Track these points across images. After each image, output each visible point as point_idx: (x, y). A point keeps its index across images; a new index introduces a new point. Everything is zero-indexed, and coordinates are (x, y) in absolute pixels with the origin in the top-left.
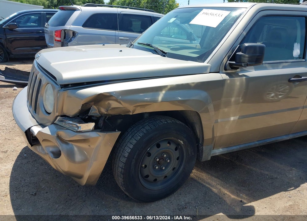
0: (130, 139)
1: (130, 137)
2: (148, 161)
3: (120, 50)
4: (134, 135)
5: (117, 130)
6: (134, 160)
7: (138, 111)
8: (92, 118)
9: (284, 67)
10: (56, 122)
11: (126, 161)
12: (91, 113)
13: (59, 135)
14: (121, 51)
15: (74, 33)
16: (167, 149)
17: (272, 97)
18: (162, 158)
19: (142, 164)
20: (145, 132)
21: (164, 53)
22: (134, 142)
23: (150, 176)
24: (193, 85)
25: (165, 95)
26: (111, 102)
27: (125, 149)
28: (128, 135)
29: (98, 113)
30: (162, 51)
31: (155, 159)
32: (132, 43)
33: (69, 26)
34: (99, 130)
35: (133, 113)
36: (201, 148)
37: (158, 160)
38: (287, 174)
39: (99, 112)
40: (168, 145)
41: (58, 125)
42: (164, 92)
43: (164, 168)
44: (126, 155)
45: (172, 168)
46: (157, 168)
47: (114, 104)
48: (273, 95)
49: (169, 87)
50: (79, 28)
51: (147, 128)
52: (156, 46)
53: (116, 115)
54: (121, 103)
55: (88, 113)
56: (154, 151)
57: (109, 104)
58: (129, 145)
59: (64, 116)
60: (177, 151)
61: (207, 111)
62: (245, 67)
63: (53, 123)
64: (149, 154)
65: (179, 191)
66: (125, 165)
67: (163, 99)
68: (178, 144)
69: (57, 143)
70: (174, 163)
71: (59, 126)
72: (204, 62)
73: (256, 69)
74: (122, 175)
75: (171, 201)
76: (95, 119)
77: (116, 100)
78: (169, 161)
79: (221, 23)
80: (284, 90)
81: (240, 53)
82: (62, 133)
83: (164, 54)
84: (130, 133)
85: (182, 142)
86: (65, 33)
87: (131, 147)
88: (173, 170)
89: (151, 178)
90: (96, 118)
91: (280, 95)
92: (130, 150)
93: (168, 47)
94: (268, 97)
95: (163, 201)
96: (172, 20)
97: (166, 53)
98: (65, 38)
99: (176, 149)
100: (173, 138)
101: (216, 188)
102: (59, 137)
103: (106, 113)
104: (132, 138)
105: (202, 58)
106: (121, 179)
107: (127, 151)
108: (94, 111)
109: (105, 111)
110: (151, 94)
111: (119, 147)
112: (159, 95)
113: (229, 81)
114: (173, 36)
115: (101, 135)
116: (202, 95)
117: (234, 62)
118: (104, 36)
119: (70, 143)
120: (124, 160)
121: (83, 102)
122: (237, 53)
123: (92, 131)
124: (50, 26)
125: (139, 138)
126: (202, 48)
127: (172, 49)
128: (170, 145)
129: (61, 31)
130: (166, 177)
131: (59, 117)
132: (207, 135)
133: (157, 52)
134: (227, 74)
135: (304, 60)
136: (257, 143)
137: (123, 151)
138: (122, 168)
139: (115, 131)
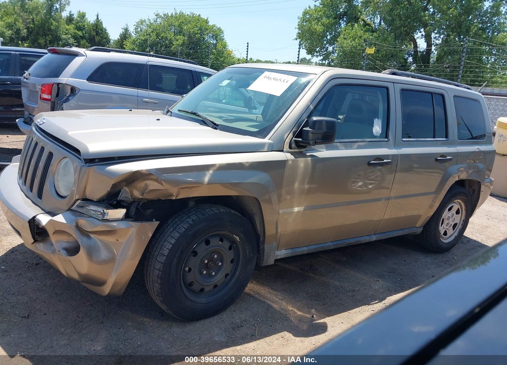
0: (171, 232)
1: (171, 230)
2: (194, 262)
3: (157, 118)
4: (176, 227)
5: (154, 220)
6: (175, 259)
7: (183, 195)
8: (122, 203)
10: (74, 208)
11: (166, 260)
12: (121, 197)
13: (79, 224)
14: (159, 120)
15: (73, 90)
16: (219, 248)
17: (360, 187)
18: (211, 260)
19: (185, 267)
20: (191, 222)
21: (215, 124)
22: (177, 235)
23: (196, 284)
24: (247, 165)
25: (212, 175)
26: (148, 182)
27: (164, 245)
28: (169, 228)
29: (130, 197)
30: (213, 123)
31: (203, 261)
32: (169, 109)
33: (65, 78)
34: (131, 220)
35: (176, 197)
36: (262, 246)
37: (206, 261)
38: (373, 285)
39: (132, 195)
40: (220, 242)
41: (77, 211)
42: (211, 172)
43: (213, 273)
44: (166, 252)
45: (224, 274)
46: (205, 272)
47: (153, 185)
48: (360, 184)
49: (217, 166)
50: (82, 83)
51: (194, 217)
52: (204, 114)
53: (154, 200)
54: (162, 184)
55: (118, 196)
56: (202, 249)
57: (146, 185)
58: (169, 239)
59: (86, 200)
60: (232, 251)
61: (269, 201)
62: (314, 145)
63: (70, 210)
64: (195, 253)
65: (232, 307)
66: (163, 267)
67: (210, 180)
68: (233, 242)
69: (76, 235)
70: (227, 268)
71: (78, 213)
72: (264, 137)
73: (327, 149)
74: (159, 280)
75: (222, 319)
76: (125, 204)
77: (156, 180)
78: (220, 264)
79: (286, 91)
80: (375, 177)
81: (307, 129)
82: (83, 222)
83: (215, 126)
84: (172, 224)
85: (238, 238)
86: (59, 88)
87: (173, 241)
88: (226, 277)
89: (196, 287)
90: (127, 204)
91: (371, 184)
92: (170, 246)
93: (220, 118)
94: (354, 186)
95: (211, 319)
96: (226, 82)
97: (218, 125)
98: (57, 95)
99: (230, 248)
100: (226, 233)
102: (78, 228)
103: (141, 197)
104: (174, 231)
105: (263, 132)
106: (157, 285)
107: (166, 247)
108: (126, 194)
109: (140, 194)
110: (195, 173)
111: (155, 243)
112: (205, 175)
114: (224, 101)
115: (133, 225)
117: (301, 140)
118: (116, 96)
119: (92, 236)
120: (163, 259)
121: (113, 182)
122: (304, 129)
123: (122, 220)
124: (32, 77)
125: (184, 230)
126: (264, 121)
127: (225, 120)
128: (222, 242)
129: (53, 85)
130: (216, 286)
131: (79, 201)
132: (270, 230)
133: (205, 123)
134: (292, 153)
135: (386, 140)
136: (330, 244)
137: (161, 248)
138: (159, 270)
139: (152, 221)
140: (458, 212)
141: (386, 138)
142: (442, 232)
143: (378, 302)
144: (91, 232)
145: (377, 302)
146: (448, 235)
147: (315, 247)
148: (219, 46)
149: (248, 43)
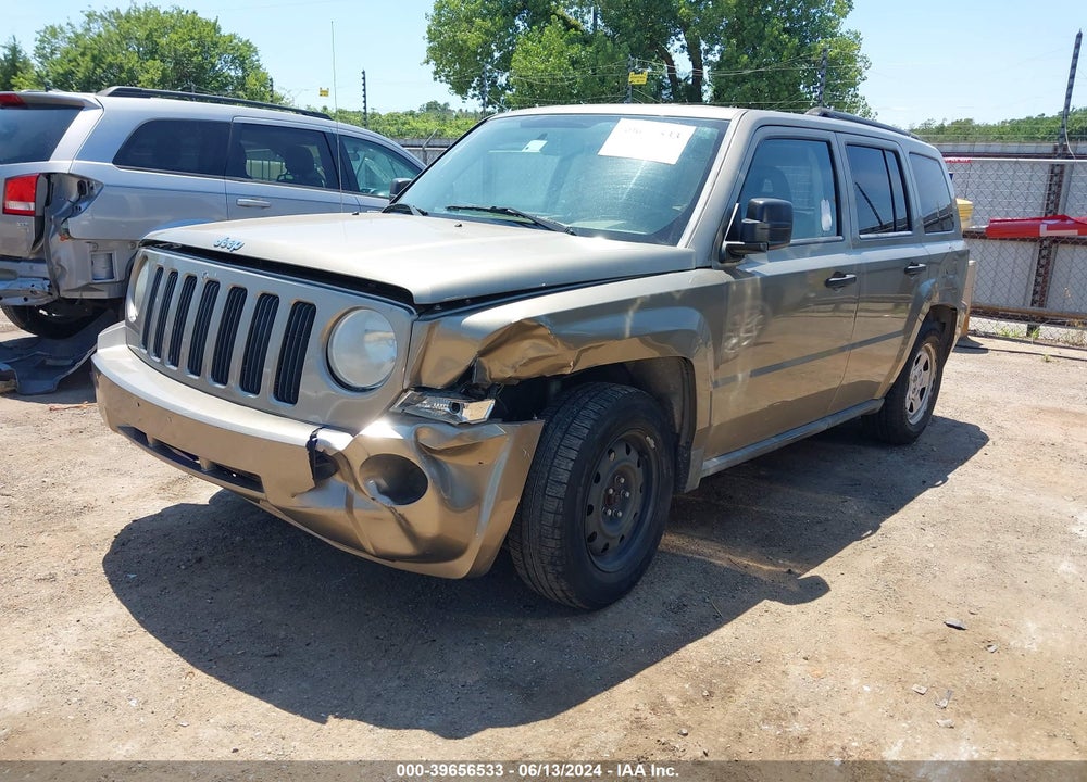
0: (562, 439)
2: (596, 494)
5: (536, 418)
6: (581, 489)
9: (814, 254)
10: (396, 408)
11: (566, 492)
13: (421, 439)
18: (617, 489)
22: (578, 443)
23: (599, 537)
24: (678, 296)
29: (488, 378)
31: (607, 490)
33: (64, 161)
35: (575, 365)
37: (611, 491)
39: (491, 373)
41: (403, 414)
42: (631, 313)
43: (620, 514)
44: (565, 477)
45: (632, 515)
46: (609, 512)
49: (639, 302)
54: (555, 345)
56: (606, 468)
59: (422, 389)
60: (642, 468)
64: (597, 477)
66: (562, 506)
68: (644, 449)
69: (418, 460)
70: (637, 501)
74: (556, 532)
77: (547, 338)
78: (628, 495)
81: (749, 221)
82: (424, 433)
85: (652, 443)
86: (50, 186)
87: (573, 455)
88: (634, 519)
89: (599, 542)
92: (571, 465)
98: (48, 202)
99: (639, 463)
100: (637, 433)
101: (719, 558)
102: (418, 445)
103: (509, 374)
107: (564, 469)
109: (510, 370)
113: (734, 287)
115: (505, 430)
116: (693, 319)
117: (737, 243)
120: (561, 491)
122: (740, 221)
123: (489, 421)
129: (37, 177)
130: (623, 538)
131: (410, 393)
134: (727, 270)
135: (841, 238)
136: (775, 440)
137: (549, 472)
138: (556, 513)
139: (531, 419)
140: (926, 368)
141: (838, 234)
142: (908, 407)
143: (871, 534)
144: (440, 452)
145: (869, 533)
146: (915, 411)
147: (751, 449)
148: (251, 82)
149: (363, 72)
